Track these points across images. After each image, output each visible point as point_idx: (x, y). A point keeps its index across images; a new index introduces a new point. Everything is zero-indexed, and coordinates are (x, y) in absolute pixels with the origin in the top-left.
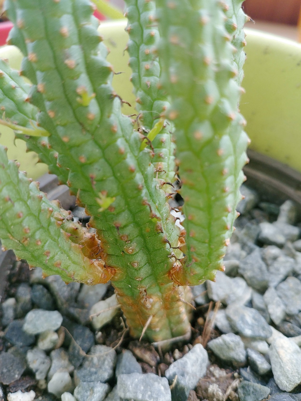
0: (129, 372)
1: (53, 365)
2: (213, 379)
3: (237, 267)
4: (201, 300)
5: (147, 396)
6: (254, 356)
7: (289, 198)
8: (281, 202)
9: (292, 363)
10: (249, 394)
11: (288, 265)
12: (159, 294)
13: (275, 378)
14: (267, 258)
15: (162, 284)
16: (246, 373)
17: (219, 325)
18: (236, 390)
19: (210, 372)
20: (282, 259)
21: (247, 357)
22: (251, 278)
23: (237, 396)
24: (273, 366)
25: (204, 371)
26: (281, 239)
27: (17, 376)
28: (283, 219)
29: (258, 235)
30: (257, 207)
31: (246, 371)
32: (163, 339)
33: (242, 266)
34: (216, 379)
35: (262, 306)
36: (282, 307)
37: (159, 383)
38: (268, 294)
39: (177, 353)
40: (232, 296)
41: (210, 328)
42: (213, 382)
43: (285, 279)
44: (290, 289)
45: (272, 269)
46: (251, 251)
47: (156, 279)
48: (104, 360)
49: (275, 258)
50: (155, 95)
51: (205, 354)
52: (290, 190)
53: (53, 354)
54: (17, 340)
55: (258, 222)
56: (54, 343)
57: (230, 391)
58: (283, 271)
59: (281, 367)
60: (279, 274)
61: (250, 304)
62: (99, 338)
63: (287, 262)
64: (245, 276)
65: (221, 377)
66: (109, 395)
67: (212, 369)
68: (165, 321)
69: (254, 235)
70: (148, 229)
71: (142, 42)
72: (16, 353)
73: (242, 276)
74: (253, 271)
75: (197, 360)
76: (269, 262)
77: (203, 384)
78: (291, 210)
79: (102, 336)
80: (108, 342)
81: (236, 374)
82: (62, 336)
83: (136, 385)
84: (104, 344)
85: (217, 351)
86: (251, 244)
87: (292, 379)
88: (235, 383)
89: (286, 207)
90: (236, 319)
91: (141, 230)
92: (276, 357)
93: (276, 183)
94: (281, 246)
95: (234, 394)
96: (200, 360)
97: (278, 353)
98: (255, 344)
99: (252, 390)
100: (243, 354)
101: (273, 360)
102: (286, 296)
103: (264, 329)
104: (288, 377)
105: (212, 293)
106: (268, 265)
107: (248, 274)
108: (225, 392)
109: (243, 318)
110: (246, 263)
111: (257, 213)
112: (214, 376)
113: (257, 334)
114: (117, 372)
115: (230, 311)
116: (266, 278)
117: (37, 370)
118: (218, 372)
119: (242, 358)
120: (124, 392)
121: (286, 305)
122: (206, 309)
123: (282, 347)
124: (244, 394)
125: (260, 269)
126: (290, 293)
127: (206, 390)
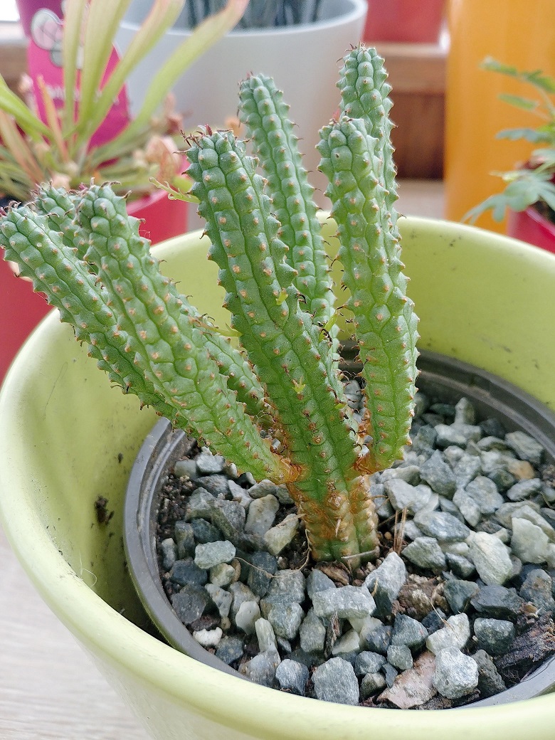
0: (324, 589)
1: (236, 598)
2: (415, 585)
3: (419, 474)
4: (384, 512)
5: (349, 605)
6: (454, 557)
7: (464, 395)
8: (456, 402)
9: (496, 554)
10: (457, 593)
11: (474, 463)
12: (346, 492)
13: (481, 576)
14: (450, 459)
15: (348, 480)
16: (449, 576)
17: (409, 534)
18: (442, 594)
19: (410, 580)
20: (466, 457)
21: (447, 560)
22: (435, 483)
23: (444, 598)
24: (477, 564)
25: (404, 579)
26: (461, 440)
27: (198, 614)
28: (460, 419)
29: (436, 439)
30: (428, 410)
31: (449, 574)
32: (352, 554)
33: (423, 471)
34: (419, 585)
35: (454, 509)
36: (476, 506)
37: (359, 592)
38: (456, 496)
39: (370, 566)
40: (417, 504)
41: (400, 538)
42: (415, 589)
43: (473, 479)
44: (480, 488)
45: (457, 471)
46: (429, 456)
47: (343, 474)
48: (293, 583)
49: (458, 459)
50: (312, 294)
51: (400, 563)
52: (464, 387)
53: (232, 587)
54: (188, 579)
55: (432, 427)
56: (230, 575)
57: (435, 594)
58: (469, 471)
59: (485, 560)
60: (466, 475)
61: (439, 509)
62: (281, 564)
63: (473, 460)
64: (429, 482)
65: (423, 583)
66: (305, 620)
67: (411, 576)
68: (352, 529)
69: (431, 440)
70: (333, 417)
71: (295, 244)
72: (191, 591)
73: (426, 484)
74: (437, 475)
75: (394, 567)
76: (453, 464)
77: (405, 593)
78: (467, 409)
79: (284, 561)
80: (292, 566)
81: (439, 578)
82: (238, 567)
83: (336, 598)
84: (288, 567)
85: (413, 558)
86: (428, 448)
87: (498, 569)
88: (440, 586)
89: (462, 405)
90: (427, 523)
91: (326, 419)
92: (479, 553)
93: (446, 380)
94: (463, 447)
95: (440, 598)
96: (397, 567)
97: (479, 547)
98: (453, 547)
99: (458, 587)
100: (442, 558)
101: (476, 558)
102: (477, 495)
103: (459, 528)
104: (494, 569)
105: (396, 502)
106: (452, 468)
107: (431, 479)
108: (430, 596)
109: (434, 522)
110: (427, 468)
111: (428, 417)
112: (415, 582)
113: (453, 535)
114: (309, 593)
115: (419, 518)
116: (453, 479)
117: (220, 604)
118: (418, 579)
119: (442, 561)
120: (324, 608)
121: (480, 505)
122: (392, 522)
123: (483, 541)
124: (451, 593)
125: (444, 471)
126: (482, 492)
127: (410, 597)
